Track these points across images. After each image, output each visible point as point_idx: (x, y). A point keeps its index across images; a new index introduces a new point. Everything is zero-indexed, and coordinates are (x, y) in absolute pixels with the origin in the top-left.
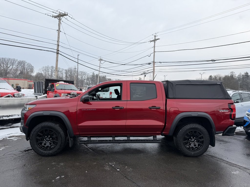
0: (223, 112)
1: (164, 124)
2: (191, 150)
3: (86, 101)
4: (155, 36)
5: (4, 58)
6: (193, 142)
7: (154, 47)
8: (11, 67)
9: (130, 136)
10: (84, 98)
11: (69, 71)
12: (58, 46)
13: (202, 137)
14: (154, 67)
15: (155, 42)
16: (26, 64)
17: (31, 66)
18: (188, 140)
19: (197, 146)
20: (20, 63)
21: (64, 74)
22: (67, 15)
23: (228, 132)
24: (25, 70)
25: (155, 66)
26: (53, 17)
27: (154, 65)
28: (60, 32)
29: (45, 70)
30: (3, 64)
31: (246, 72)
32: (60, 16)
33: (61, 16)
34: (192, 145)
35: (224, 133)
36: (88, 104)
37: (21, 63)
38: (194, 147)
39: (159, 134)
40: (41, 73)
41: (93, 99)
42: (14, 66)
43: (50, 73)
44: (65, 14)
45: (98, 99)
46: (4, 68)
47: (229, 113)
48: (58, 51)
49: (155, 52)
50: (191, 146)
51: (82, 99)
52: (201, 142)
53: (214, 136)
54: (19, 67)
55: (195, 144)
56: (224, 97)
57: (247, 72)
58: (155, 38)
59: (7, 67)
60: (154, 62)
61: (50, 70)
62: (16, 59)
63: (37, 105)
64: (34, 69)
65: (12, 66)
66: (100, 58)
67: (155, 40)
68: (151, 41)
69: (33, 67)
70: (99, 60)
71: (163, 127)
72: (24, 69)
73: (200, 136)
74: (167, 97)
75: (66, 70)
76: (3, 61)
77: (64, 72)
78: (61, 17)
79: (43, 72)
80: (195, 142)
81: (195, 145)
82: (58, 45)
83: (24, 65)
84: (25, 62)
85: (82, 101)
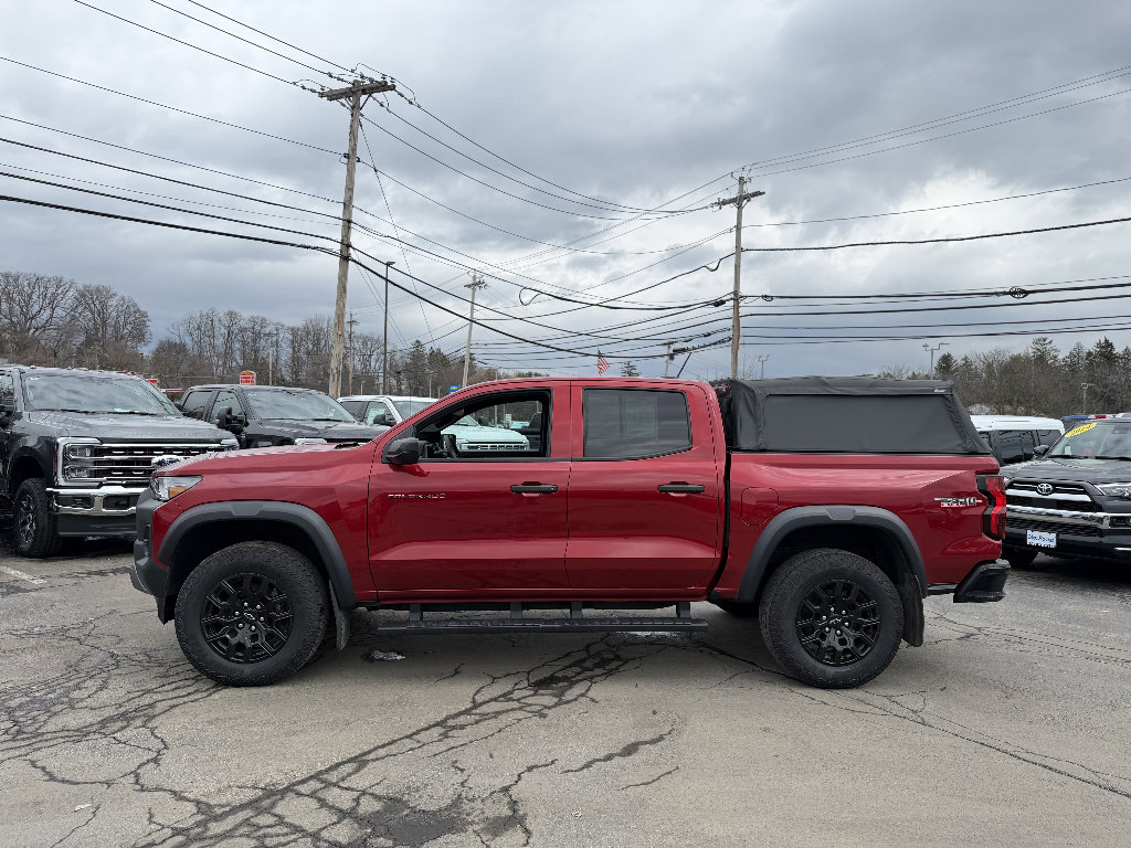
0: (955, 505)
1: (718, 556)
2: (827, 660)
3: (403, 461)
4: (741, 181)
5: (14, 272)
6: (837, 627)
7: (738, 228)
8: (45, 315)
9: (583, 602)
10: (399, 450)
11: (308, 333)
12: (349, 228)
13: (874, 611)
14: (737, 317)
15: (740, 208)
16: (113, 302)
17: (138, 311)
18: (818, 617)
19: (850, 644)
20: (85, 297)
21: (283, 345)
22: (393, 88)
23: (974, 587)
24: (110, 330)
25: (742, 311)
26: (322, 95)
27: (736, 307)
28: (358, 165)
29: (199, 329)
30: (10, 299)
31: (1103, 341)
32: (358, 92)
33: (364, 92)
34: (832, 639)
35: (960, 594)
36: (413, 472)
37: (92, 298)
38: (840, 648)
39: (697, 597)
40: (178, 342)
41: (432, 454)
42: (59, 312)
43: (219, 341)
44: (386, 82)
45: (454, 454)
46: (12, 321)
47: (979, 511)
48: (349, 246)
49: (739, 250)
50: (825, 644)
51: (390, 453)
52: (867, 629)
53: (921, 606)
54: (80, 314)
55: (844, 636)
56: (959, 445)
57: (1106, 341)
58: (741, 190)
59: (25, 315)
60: (737, 297)
61: (222, 328)
62: (67, 278)
63: (206, 477)
64: (148, 323)
65: (48, 312)
66: (474, 277)
67: (739, 201)
68: (725, 203)
69: (144, 315)
70: (469, 286)
71: (716, 567)
72: (104, 322)
73: (864, 606)
74: (732, 444)
75: (292, 329)
76: (9, 288)
77: (286, 336)
78: (363, 98)
79: (188, 341)
80: (843, 627)
81: (843, 642)
82: (350, 222)
83: (104, 305)
84: (108, 292)
85: (391, 462)
